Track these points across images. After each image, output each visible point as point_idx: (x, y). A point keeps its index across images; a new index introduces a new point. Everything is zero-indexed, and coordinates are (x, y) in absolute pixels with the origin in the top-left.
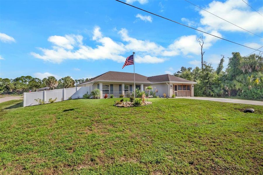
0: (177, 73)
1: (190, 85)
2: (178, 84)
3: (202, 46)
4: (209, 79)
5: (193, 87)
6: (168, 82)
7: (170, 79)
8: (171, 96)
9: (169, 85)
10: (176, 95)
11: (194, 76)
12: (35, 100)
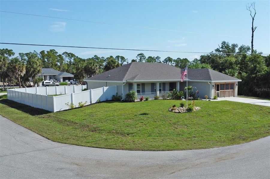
0: (214, 52)
1: (234, 84)
2: (221, 83)
3: (253, 19)
4: (256, 74)
5: (237, 85)
6: (210, 81)
7: (212, 78)
8: (212, 97)
9: (211, 85)
10: (218, 96)
11: (239, 66)
12: (66, 104)
